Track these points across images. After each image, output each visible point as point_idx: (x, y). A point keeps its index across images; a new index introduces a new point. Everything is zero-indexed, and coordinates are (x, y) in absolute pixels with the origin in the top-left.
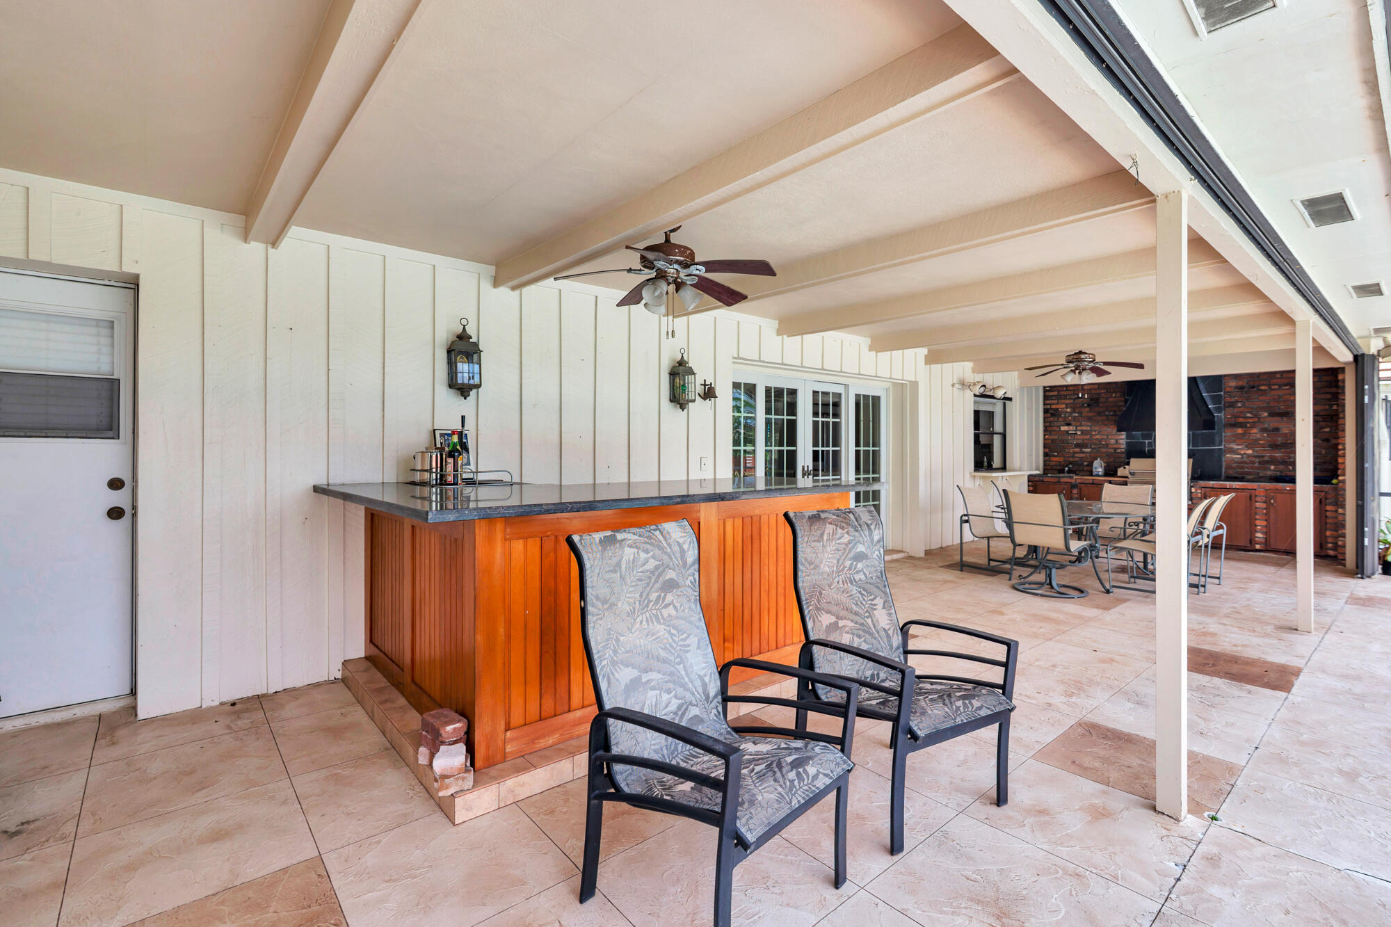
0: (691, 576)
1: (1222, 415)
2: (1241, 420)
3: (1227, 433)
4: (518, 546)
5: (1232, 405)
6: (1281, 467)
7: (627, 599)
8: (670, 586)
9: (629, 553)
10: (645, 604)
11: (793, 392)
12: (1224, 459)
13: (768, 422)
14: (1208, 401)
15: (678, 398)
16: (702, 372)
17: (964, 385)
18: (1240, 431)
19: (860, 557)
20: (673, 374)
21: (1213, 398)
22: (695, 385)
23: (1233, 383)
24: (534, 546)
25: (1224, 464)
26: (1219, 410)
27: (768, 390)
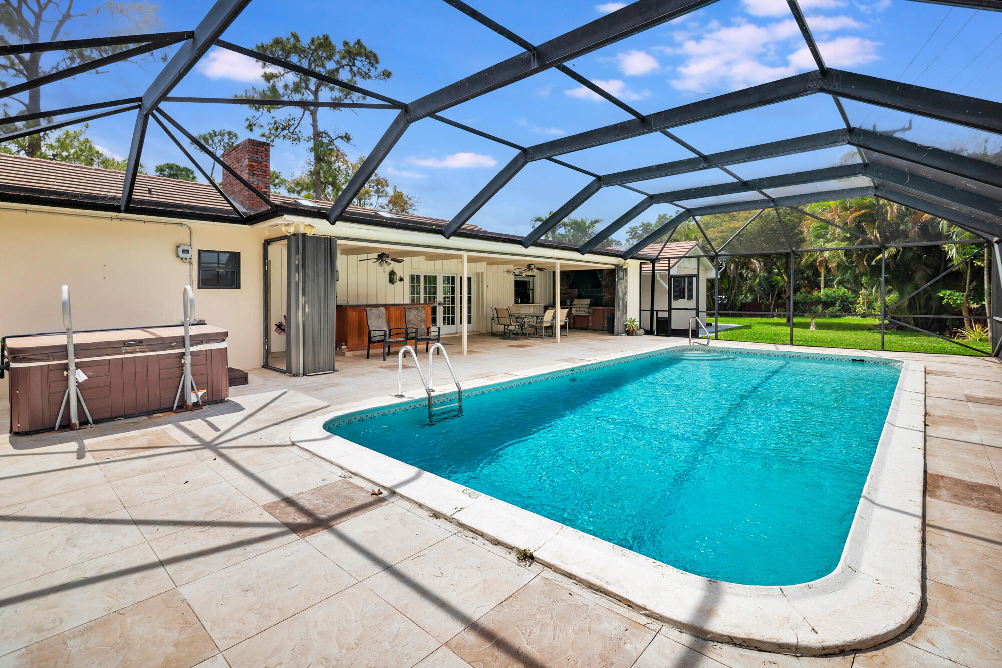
0: (385, 316)
1: (603, 283)
2: (608, 285)
3: (604, 290)
4: (354, 313)
5: (606, 279)
7: (374, 318)
8: (381, 317)
9: (374, 311)
10: (376, 319)
11: (435, 277)
12: (603, 299)
13: (425, 287)
14: (600, 278)
15: (392, 281)
16: (399, 274)
17: (509, 272)
19: (419, 316)
20: (390, 275)
22: (397, 277)
23: (606, 272)
24: (357, 313)
25: (603, 301)
26: (603, 281)
27: (425, 277)
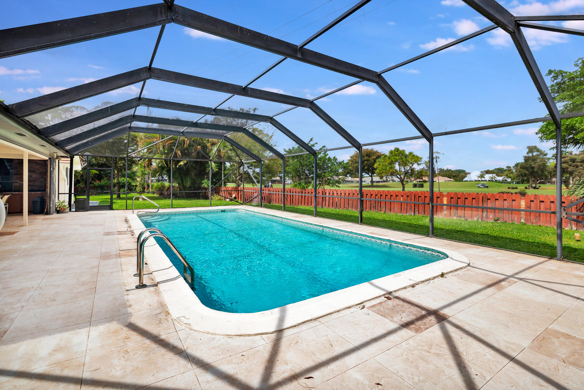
1: (13, 171)
2: (19, 173)
3: (14, 177)
5: (16, 168)
6: (32, 187)
12: (13, 185)
14: (8, 166)
18: (19, 176)
21: (9, 165)
23: (17, 161)
25: (13, 186)
26: (12, 169)
